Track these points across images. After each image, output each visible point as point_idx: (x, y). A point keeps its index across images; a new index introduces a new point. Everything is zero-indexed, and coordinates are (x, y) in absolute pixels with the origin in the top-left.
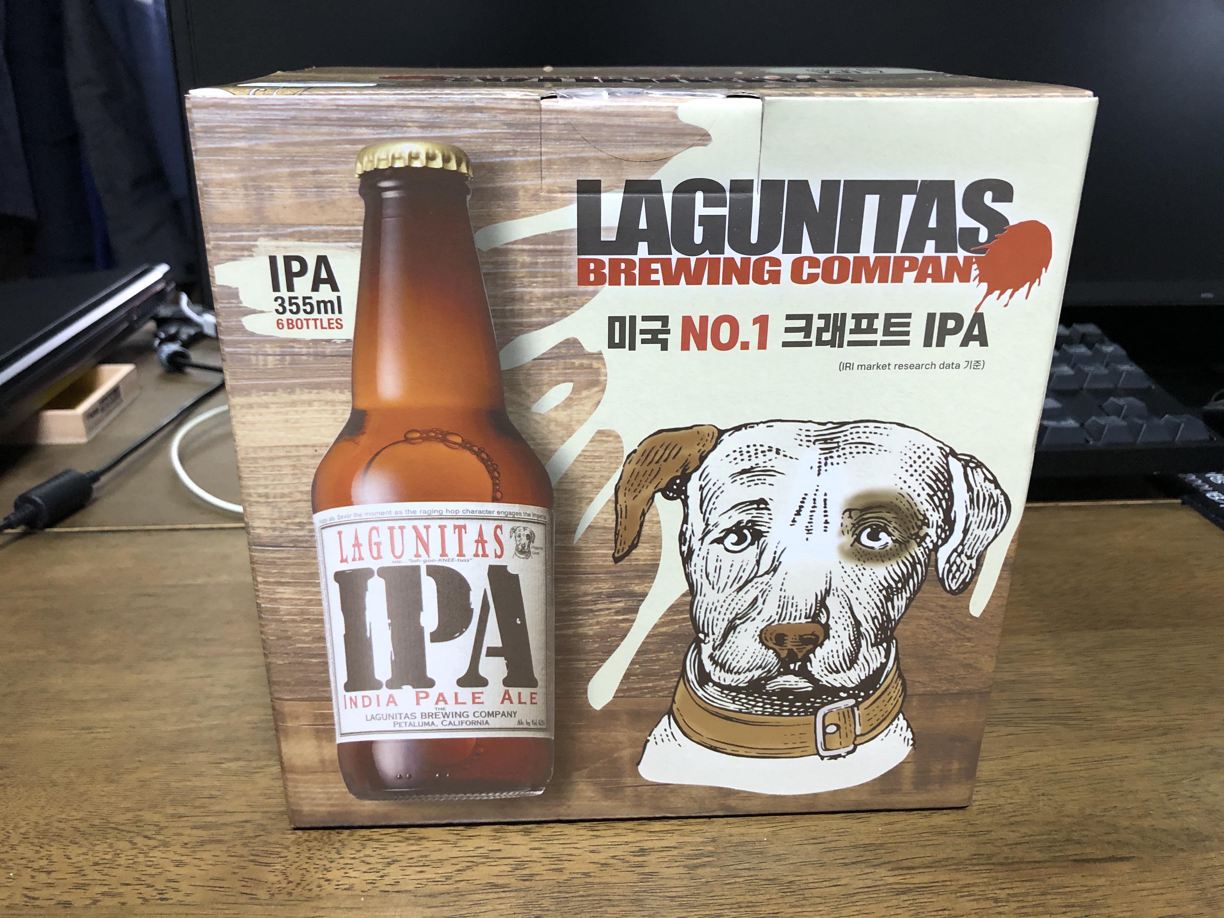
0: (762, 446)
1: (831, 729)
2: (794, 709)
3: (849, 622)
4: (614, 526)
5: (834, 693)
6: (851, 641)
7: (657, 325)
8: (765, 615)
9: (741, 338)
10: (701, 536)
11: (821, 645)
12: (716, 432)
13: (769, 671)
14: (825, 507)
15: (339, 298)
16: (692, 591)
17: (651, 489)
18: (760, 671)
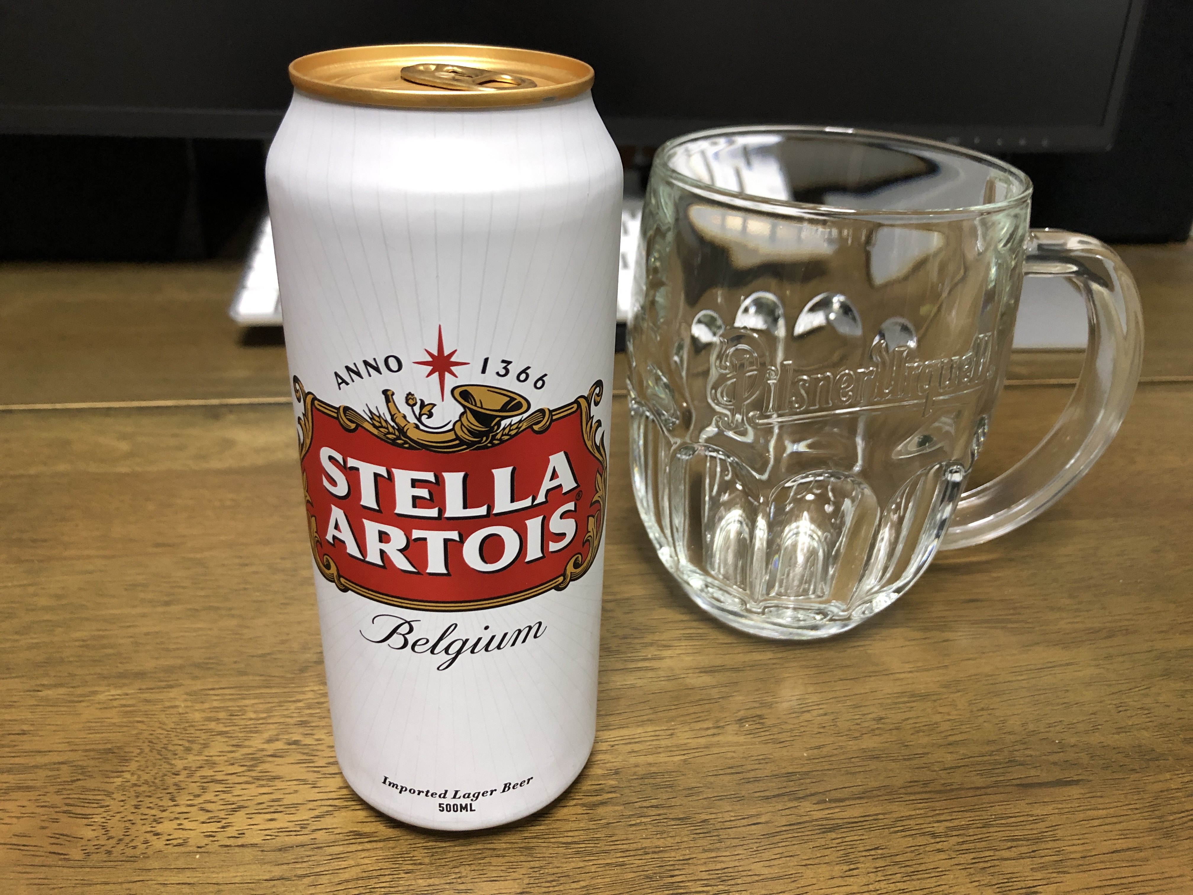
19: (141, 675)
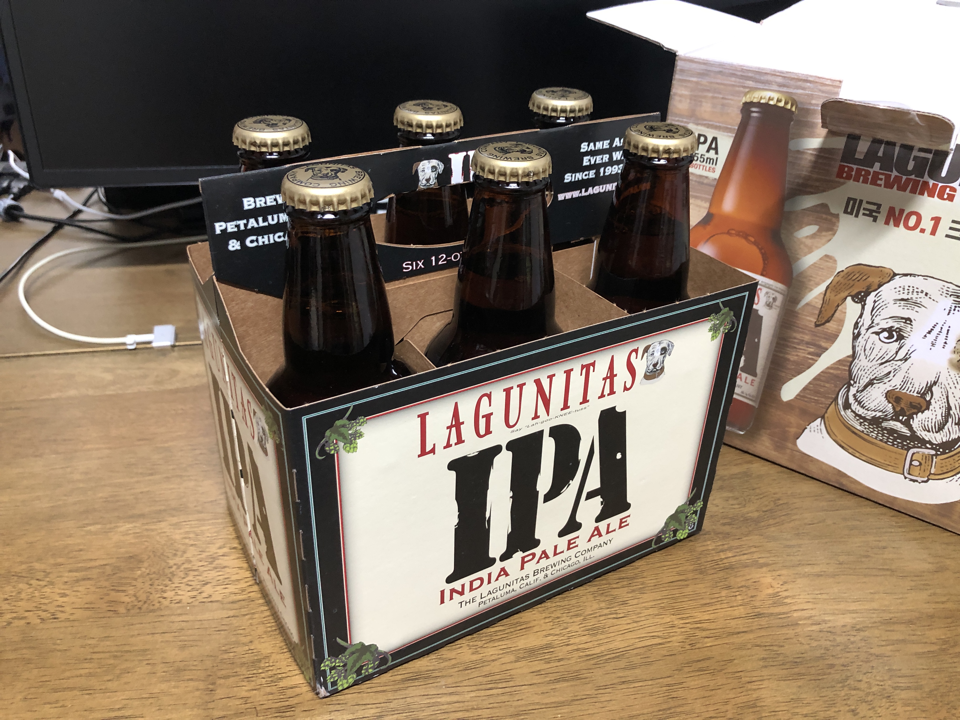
0: (917, 288)
1: (915, 463)
2: (895, 443)
3: (944, 405)
4: (820, 307)
5: (923, 443)
6: (942, 416)
7: (874, 208)
8: (893, 383)
9: (922, 226)
10: (867, 328)
11: (923, 412)
12: (892, 274)
13: (886, 415)
14: (947, 334)
15: (717, 158)
16: (854, 356)
17: (846, 293)
18: (881, 414)
19: (142, 516)
